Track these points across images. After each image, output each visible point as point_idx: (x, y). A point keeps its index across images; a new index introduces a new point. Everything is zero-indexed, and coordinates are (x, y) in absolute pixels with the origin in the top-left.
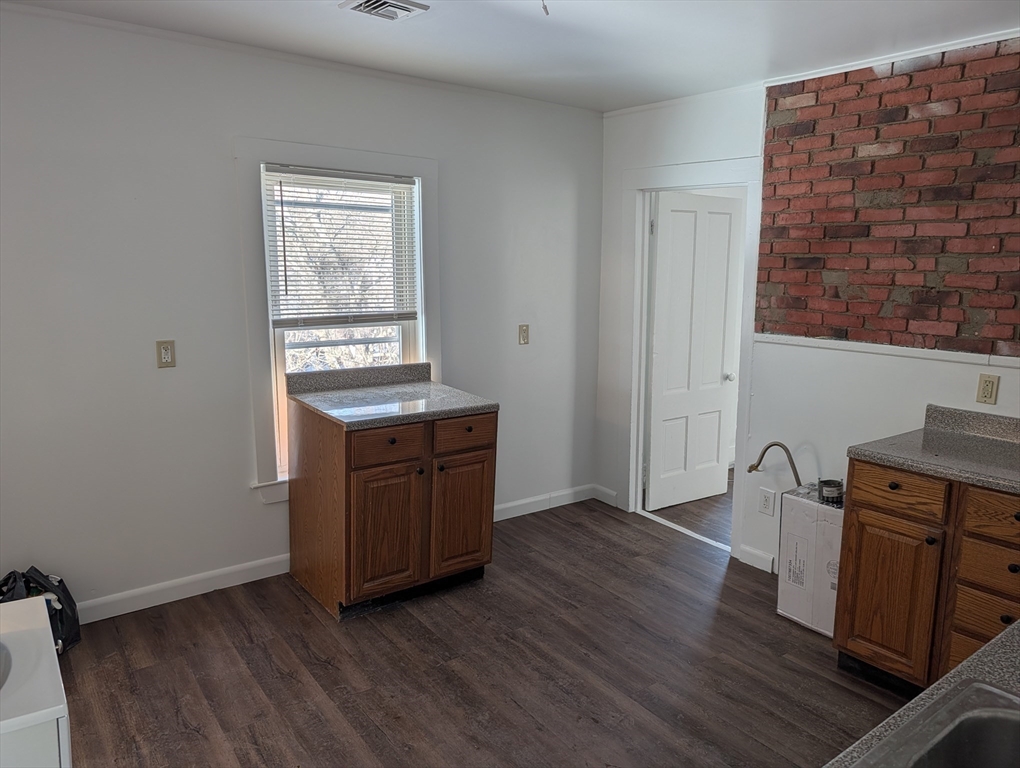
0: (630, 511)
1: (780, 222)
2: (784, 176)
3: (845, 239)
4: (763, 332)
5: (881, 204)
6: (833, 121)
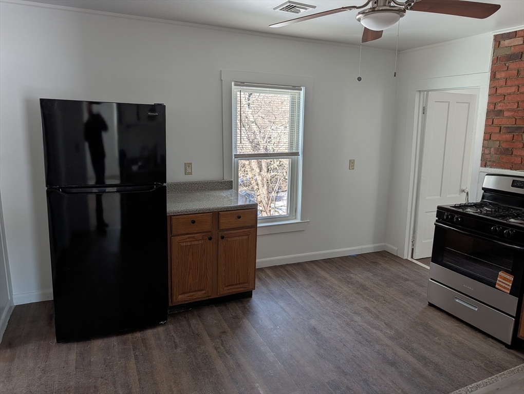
0: (405, 258)
1: (499, 108)
2: (502, 82)
4: (485, 166)
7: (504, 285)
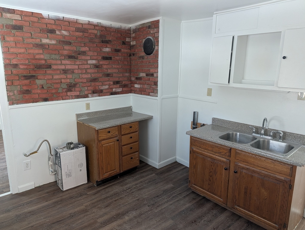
2: (12, 44)
3: (43, 69)
4: (13, 105)
5: (53, 59)
6: (30, 28)
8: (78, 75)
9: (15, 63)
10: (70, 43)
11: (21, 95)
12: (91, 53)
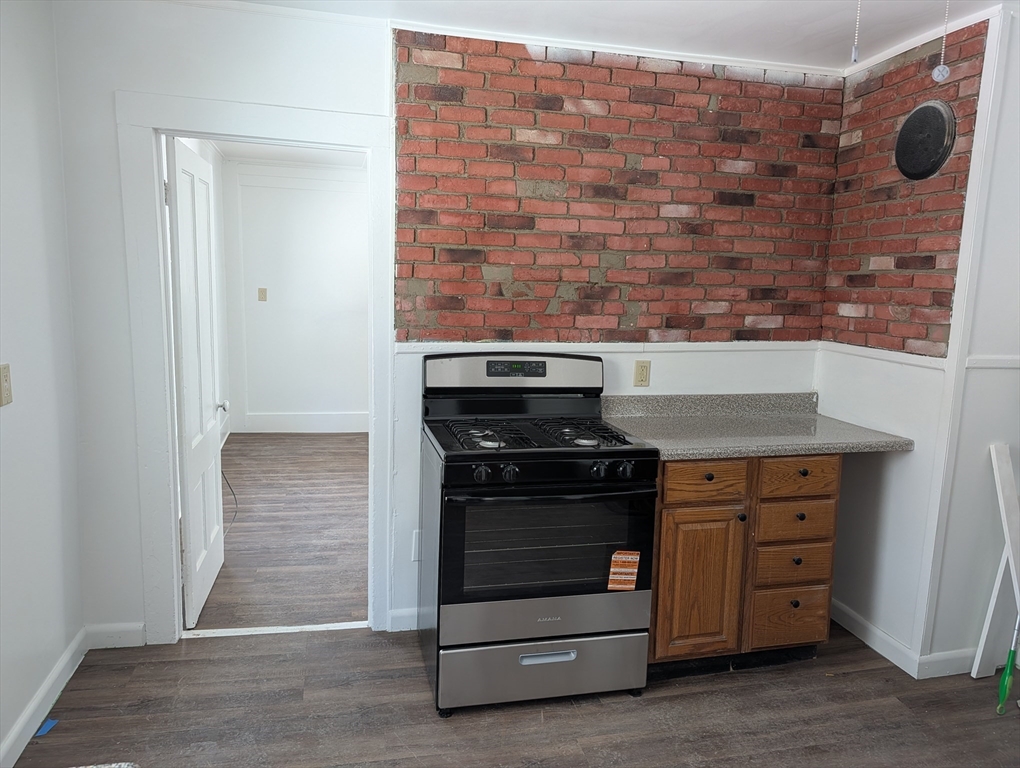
0: (177, 639)
1: (426, 204)
2: (428, 146)
3: (507, 231)
4: (407, 341)
5: (544, 196)
6: (485, 94)
7: (623, 577)
8: (622, 258)
9: (429, 206)
10: (606, 143)
11: (433, 312)
12: (676, 179)
